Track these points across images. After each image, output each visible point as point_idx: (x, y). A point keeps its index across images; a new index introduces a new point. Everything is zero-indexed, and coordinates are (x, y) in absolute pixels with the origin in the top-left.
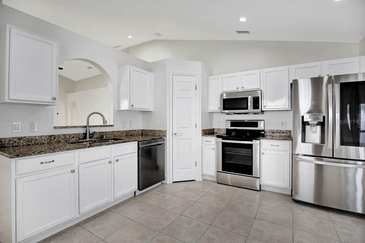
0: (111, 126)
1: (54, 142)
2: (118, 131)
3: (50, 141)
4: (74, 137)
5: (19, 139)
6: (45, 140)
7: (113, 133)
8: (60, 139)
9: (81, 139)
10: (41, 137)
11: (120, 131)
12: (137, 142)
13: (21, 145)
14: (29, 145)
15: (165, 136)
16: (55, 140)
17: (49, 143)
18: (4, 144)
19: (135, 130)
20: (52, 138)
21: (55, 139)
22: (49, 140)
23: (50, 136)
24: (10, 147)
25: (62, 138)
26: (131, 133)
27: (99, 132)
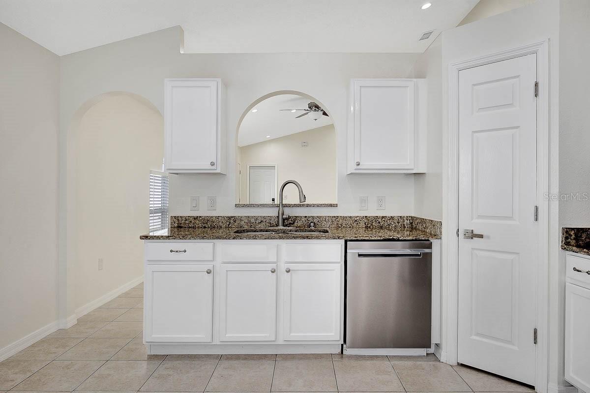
0: (331, 205)
1: (234, 226)
2: (346, 217)
3: (229, 225)
4: (262, 221)
5: (195, 219)
6: (222, 222)
7: (334, 219)
8: (243, 222)
9: (273, 226)
10: (218, 218)
11: (350, 217)
12: (343, 242)
13: (197, 226)
14: (205, 227)
15: (437, 236)
16: (236, 224)
17: (228, 227)
18: (181, 224)
19: (392, 218)
20: (232, 221)
21: (235, 222)
22: (228, 223)
23: (230, 218)
24: (186, 227)
25: (245, 222)
26: (379, 222)
27: (306, 217)
